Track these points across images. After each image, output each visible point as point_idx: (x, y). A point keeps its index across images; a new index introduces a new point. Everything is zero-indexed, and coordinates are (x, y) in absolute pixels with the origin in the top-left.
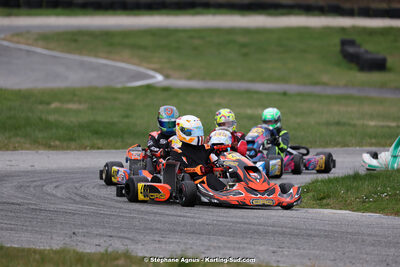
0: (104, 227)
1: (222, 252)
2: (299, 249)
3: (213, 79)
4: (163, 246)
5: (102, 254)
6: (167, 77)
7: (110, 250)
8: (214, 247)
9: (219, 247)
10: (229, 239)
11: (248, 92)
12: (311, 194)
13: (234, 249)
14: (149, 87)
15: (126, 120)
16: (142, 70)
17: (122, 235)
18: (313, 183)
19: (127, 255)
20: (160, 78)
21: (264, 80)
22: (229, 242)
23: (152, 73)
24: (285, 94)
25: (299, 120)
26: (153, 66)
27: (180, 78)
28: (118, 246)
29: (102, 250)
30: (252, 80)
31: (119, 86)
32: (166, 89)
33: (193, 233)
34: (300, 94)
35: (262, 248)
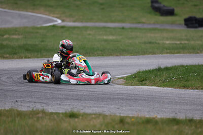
0: (32, 97)
1: (92, 109)
2: (131, 106)
3: (87, 21)
4: (62, 107)
5: (31, 111)
6: (63, 21)
7: (35, 109)
8: (88, 107)
9: (91, 107)
10: (96, 102)
11: (104, 28)
12: (136, 79)
13: (98, 107)
14: (54, 26)
15: (43, 43)
16: (50, 17)
17: (41, 101)
18: (138, 73)
19: (43, 112)
20: (60, 21)
21: (112, 22)
22: (95, 104)
23: (55, 19)
24: (123, 28)
25: (130, 41)
26: (56, 16)
27: (70, 22)
28: (39, 107)
29: (30, 109)
30: (106, 22)
31: (39, 26)
32: (63, 27)
33: (77, 99)
34: (130, 28)
35: (112, 106)
